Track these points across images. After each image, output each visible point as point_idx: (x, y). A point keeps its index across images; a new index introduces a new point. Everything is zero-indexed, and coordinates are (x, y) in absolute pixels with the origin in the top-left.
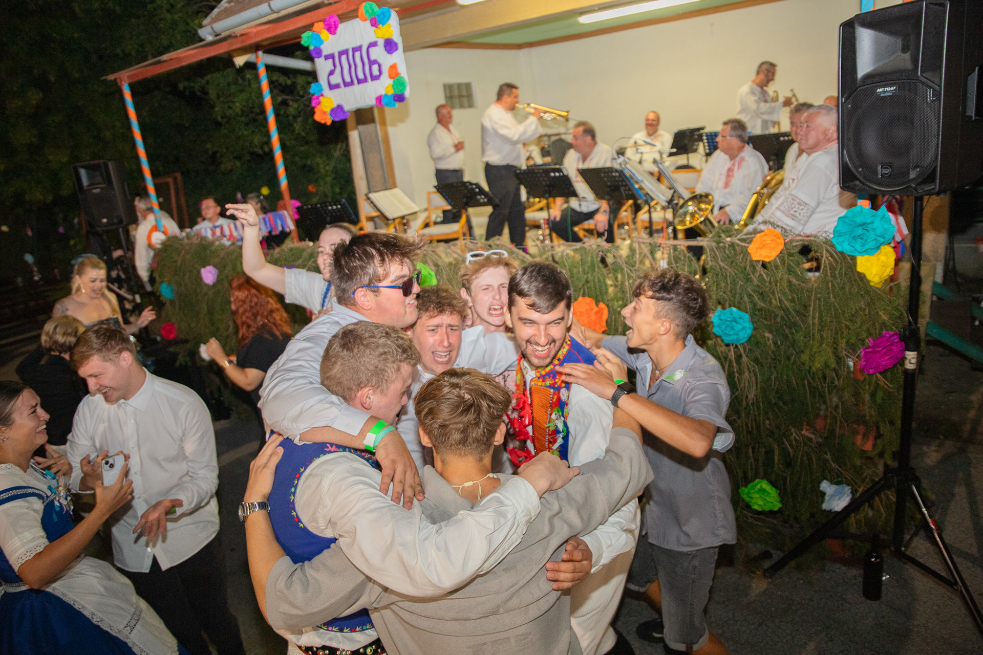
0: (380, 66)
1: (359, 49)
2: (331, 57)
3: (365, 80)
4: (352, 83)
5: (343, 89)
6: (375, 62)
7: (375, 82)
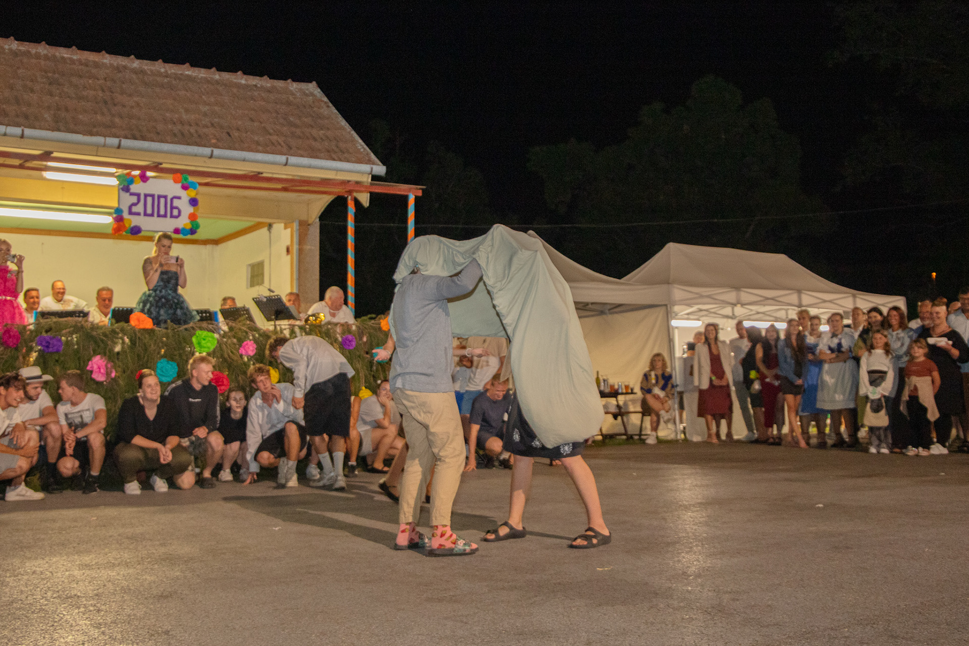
0: (180, 212)
1: (165, 197)
2: (138, 195)
3: (165, 216)
4: (152, 215)
5: (142, 217)
6: (176, 208)
7: (173, 220)
